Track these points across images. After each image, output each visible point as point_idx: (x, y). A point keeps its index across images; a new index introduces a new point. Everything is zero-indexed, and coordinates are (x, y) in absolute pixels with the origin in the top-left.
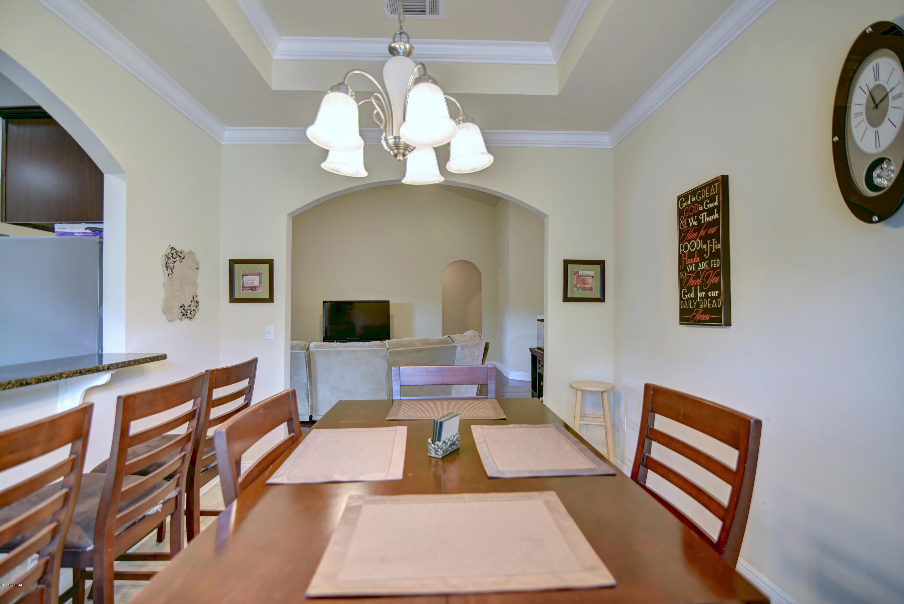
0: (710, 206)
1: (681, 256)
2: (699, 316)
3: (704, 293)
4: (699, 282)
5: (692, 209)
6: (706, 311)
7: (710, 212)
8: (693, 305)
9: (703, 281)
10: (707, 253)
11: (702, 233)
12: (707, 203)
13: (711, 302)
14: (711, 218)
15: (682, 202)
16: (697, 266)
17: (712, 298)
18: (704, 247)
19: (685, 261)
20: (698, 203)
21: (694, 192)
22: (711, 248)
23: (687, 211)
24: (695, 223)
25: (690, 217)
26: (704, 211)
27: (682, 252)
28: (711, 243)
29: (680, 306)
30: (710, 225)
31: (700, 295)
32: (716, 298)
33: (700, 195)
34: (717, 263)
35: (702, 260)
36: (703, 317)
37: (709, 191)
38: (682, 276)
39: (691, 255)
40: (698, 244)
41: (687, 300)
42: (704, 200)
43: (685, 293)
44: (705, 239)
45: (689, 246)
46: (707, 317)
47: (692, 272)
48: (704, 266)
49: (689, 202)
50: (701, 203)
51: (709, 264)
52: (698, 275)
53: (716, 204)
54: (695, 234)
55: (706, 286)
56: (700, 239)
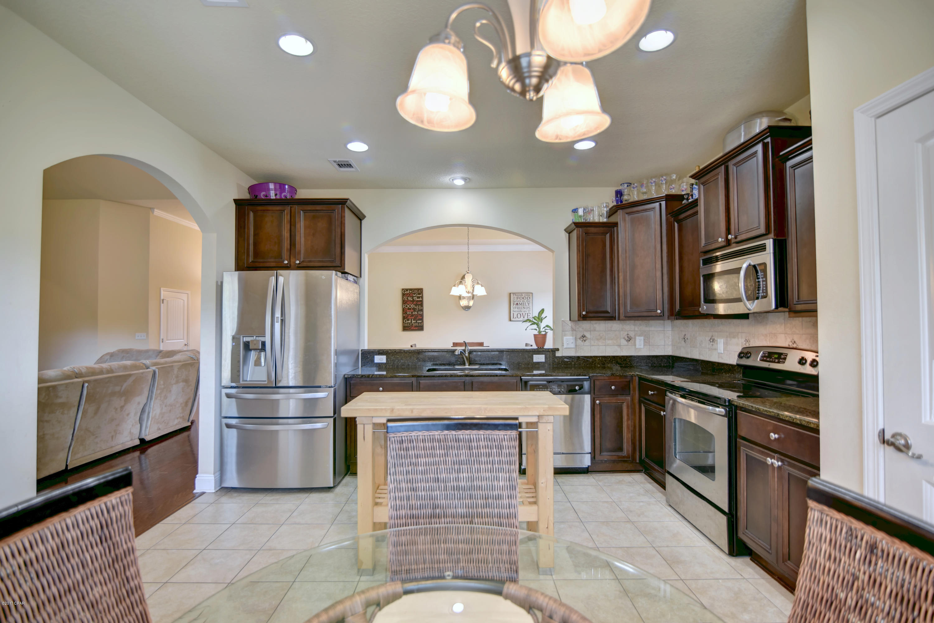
0: (418, 296)
1: (403, 310)
2: (412, 328)
3: (415, 321)
4: (413, 317)
5: (410, 295)
6: (415, 326)
7: (419, 297)
8: (410, 325)
9: (415, 318)
10: (417, 309)
11: (415, 303)
12: (417, 295)
13: (418, 324)
14: (419, 299)
15: (404, 291)
16: (412, 312)
17: (419, 323)
18: (416, 307)
19: (406, 311)
20: (413, 293)
21: (411, 290)
22: (419, 308)
23: (407, 295)
24: (412, 299)
25: (409, 297)
26: (415, 296)
27: (405, 307)
28: (419, 307)
29: (403, 325)
30: (418, 301)
31: (413, 321)
32: (421, 323)
33: (413, 291)
34: (420, 313)
35: (415, 311)
36: (415, 328)
37: (418, 291)
38: (404, 315)
39: (409, 309)
40: (412, 306)
41: (407, 323)
42: (415, 293)
43: (405, 321)
44: (416, 305)
45: (408, 306)
46: (417, 328)
47: (410, 314)
48: (416, 313)
49: (408, 292)
50: (415, 294)
51: (418, 313)
52: (412, 315)
53: (421, 296)
54: (411, 303)
55: (416, 319)
56: (414, 305)
